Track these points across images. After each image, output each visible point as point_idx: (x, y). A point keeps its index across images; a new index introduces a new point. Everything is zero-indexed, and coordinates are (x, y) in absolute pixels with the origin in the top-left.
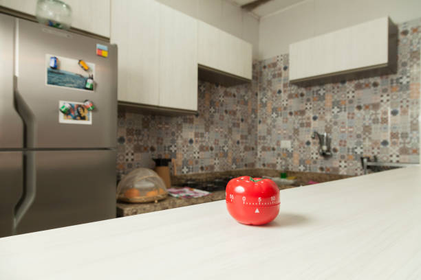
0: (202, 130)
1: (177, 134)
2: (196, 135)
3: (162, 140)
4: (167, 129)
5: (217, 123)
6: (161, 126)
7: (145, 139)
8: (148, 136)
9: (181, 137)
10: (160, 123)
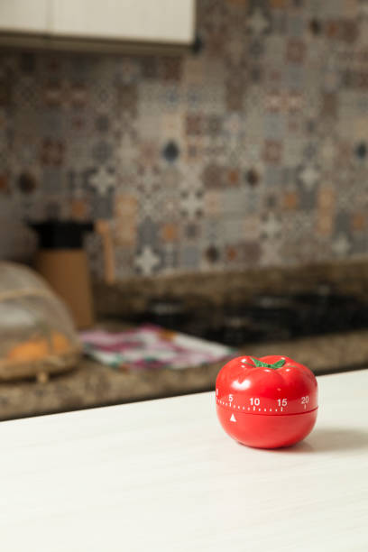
0: (212, 106)
1: (117, 125)
2: (193, 126)
3: (61, 147)
4: (78, 106)
5: (276, 76)
6: (53, 95)
9: (134, 134)
10: (54, 85)
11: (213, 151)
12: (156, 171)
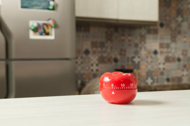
0: (167, 41)
1: (140, 46)
2: (161, 46)
3: (125, 51)
4: (130, 41)
5: (185, 33)
6: (123, 38)
7: (109, 50)
8: (112, 48)
9: (145, 48)
10: (123, 35)
11: (167, 52)
12: (151, 57)
